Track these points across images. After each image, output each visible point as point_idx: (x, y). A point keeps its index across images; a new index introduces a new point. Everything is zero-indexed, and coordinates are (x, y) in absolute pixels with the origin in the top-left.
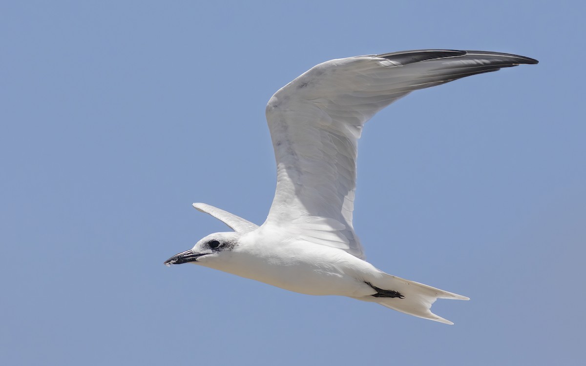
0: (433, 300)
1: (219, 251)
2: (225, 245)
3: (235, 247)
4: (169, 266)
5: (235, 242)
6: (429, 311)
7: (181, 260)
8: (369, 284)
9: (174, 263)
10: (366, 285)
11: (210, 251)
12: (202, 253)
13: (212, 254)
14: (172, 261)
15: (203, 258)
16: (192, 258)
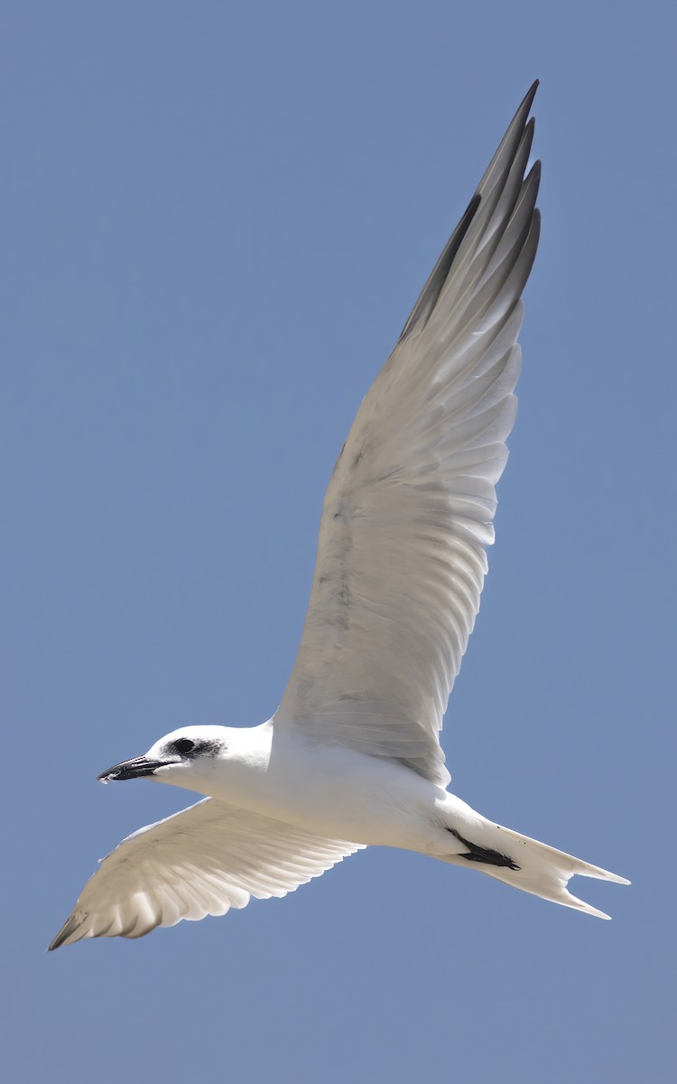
0: (569, 875)
1: (193, 757)
2: (205, 747)
3: (221, 750)
4: (106, 783)
5: (221, 743)
6: (565, 891)
7: (126, 773)
8: (454, 833)
9: (114, 779)
10: (450, 835)
11: (177, 758)
12: (163, 761)
13: (182, 764)
14: (111, 775)
15: (165, 770)
16: (148, 769)
